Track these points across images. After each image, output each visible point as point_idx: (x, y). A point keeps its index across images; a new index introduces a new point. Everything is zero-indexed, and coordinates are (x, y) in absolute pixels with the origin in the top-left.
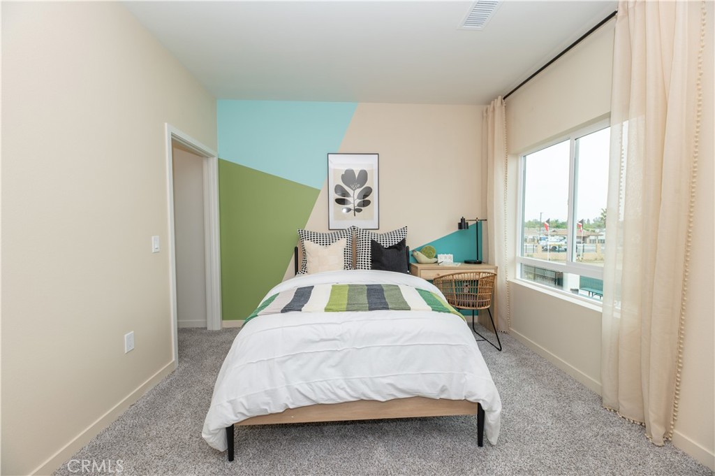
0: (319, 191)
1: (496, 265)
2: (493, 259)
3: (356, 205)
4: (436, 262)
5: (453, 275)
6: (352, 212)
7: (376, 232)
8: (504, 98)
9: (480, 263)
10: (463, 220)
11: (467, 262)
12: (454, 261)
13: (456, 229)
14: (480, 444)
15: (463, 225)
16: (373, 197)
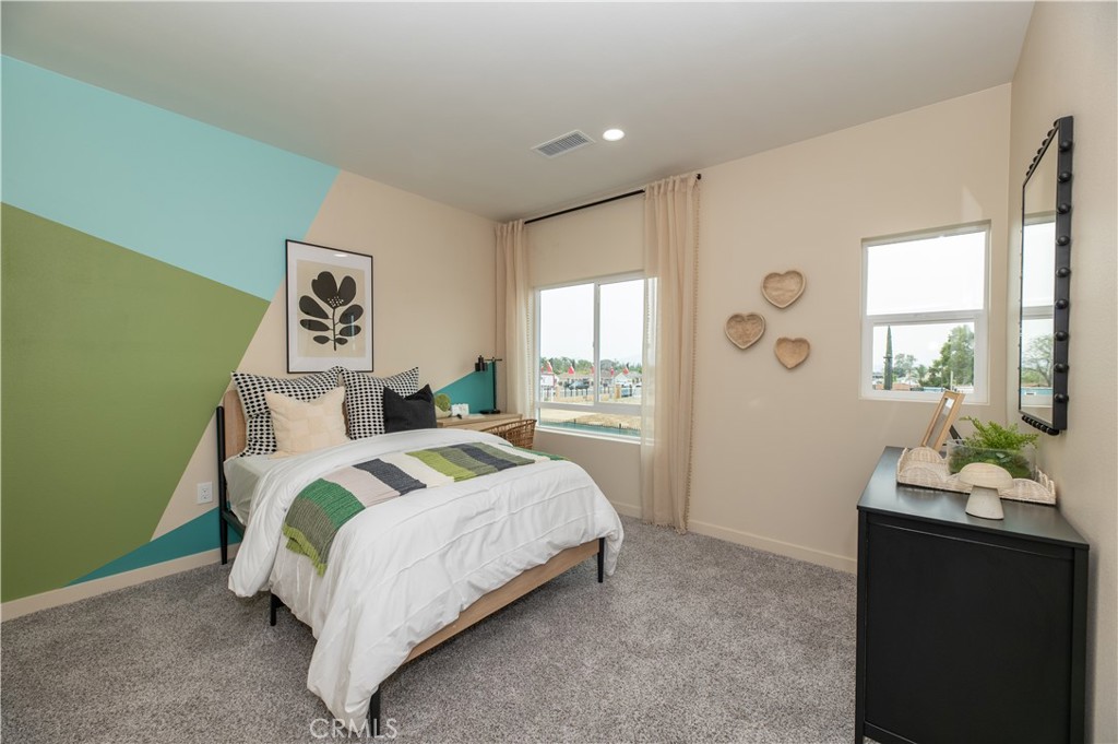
0: (269, 303)
1: (519, 412)
2: (515, 406)
3: (337, 332)
4: (450, 416)
5: (498, 427)
6: (331, 343)
7: (370, 375)
8: (526, 223)
9: (498, 412)
10: (481, 359)
11: (483, 412)
12: (470, 412)
13: (474, 370)
14: (600, 580)
15: (480, 366)
16: (364, 321)
